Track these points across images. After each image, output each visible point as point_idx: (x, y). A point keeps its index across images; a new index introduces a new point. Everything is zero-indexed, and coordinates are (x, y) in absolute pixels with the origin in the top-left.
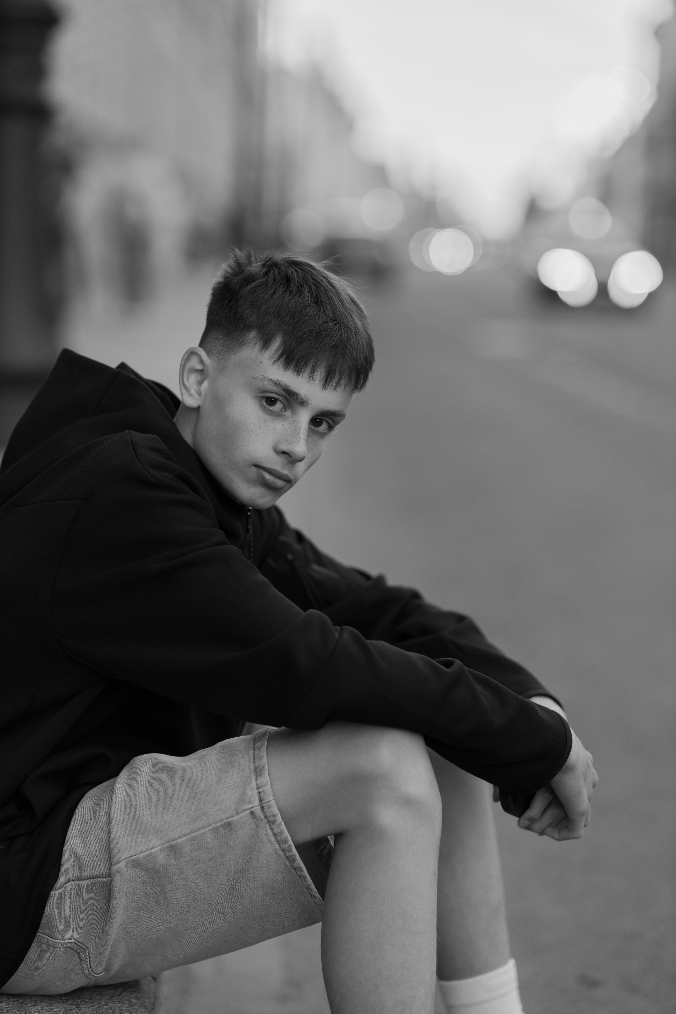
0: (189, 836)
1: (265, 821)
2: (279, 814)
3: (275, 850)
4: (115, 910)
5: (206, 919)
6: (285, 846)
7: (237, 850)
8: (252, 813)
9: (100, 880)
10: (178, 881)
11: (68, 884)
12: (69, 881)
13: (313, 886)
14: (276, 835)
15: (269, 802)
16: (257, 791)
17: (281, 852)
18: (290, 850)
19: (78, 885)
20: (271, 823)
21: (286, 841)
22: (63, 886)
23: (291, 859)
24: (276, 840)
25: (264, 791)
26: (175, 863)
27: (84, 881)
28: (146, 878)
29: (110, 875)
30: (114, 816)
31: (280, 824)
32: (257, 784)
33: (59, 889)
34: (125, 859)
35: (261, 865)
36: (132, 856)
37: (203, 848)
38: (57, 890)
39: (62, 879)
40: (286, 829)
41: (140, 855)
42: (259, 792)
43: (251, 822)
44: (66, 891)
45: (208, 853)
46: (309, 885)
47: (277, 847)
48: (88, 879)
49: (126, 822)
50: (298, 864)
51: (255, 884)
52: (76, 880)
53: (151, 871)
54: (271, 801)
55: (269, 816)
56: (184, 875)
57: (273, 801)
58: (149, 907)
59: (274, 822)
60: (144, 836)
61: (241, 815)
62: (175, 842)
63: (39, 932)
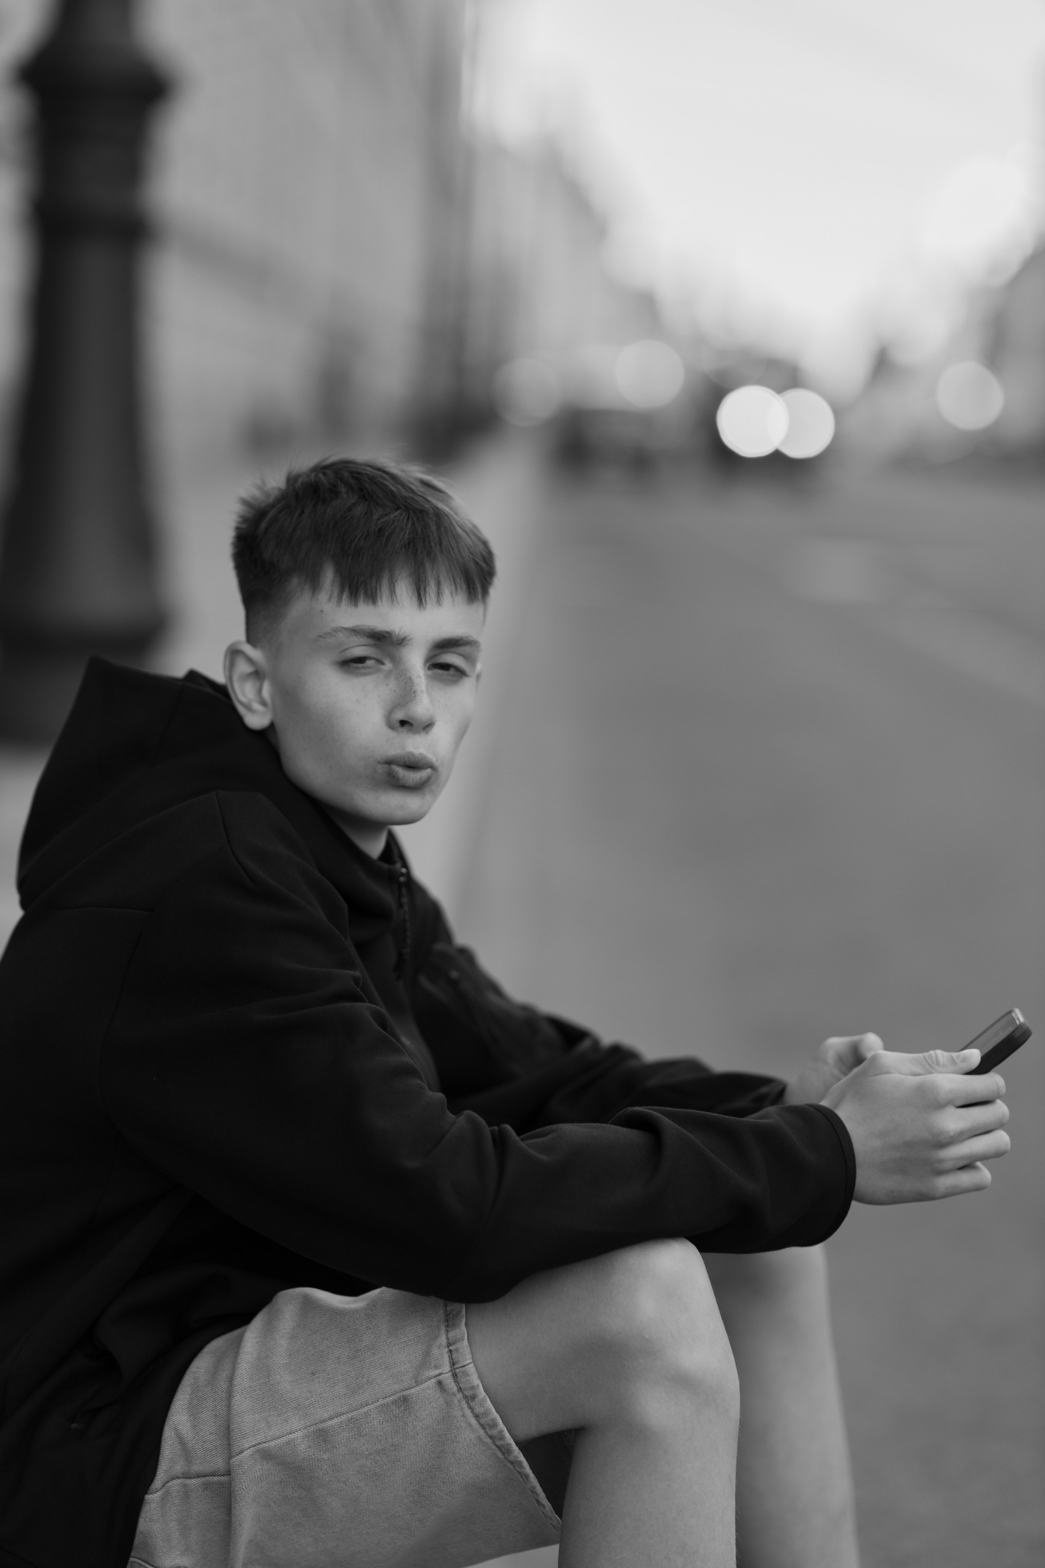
0: (345, 1416)
1: (460, 1396)
2: (481, 1386)
3: (478, 1437)
4: (240, 1525)
5: (382, 1539)
6: (494, 1432)
7: (419, 1439)
8: (440, 1383)
9: (216, 1479)
10: (331, 1483)
11: (170, 1484)
12: (173, 1479)
13: (539, 1489)
14: (479, 1416)
15: (464, 1366)
16: (447, 1350)
17: (489, 1440)
18: (502, 1438)
19: (185, 1486)
20: (469, 1398)
21: (494, 1425)
22: (163, 1486)
23: (505, 1451)
24: (480, 1423)
25: (457, 1350)
26: (326, 1456)
27: (193, 1480)
28: (283, 1475)
29: (228, 1473)
30: (238, 1381)
31: (483, 1400)
32: (448, 1339)
33: (157, 1492)
34: (250, 1447)
35: (460, 1459)
36: (260, 1444)
37: (366, 1434)
38: (155, 1493)
39: (162, 1475)
40: (493, 1408)
41: (272, 1443)
42: (450, 1351)
43: (439, 1398)
44: (167, 1494)
45: (375, 1444)
46: (534, 1487)
47: (482, 1432)
48: (198, 1476)
49: (255, 1391)
50: (515, 1457)
51: (453, 1487)
52: (183, 1478)
53: (290, 1466)
54: (468, 1364)
55: (466, 1389)
56: (341, 1474)
57: (471, 1365)
58: (292, 1518)
59: (473, 1397)
60: (279, 1415)
61: (422, 1386)
62: (324, 1425)
63: (133, 1554)
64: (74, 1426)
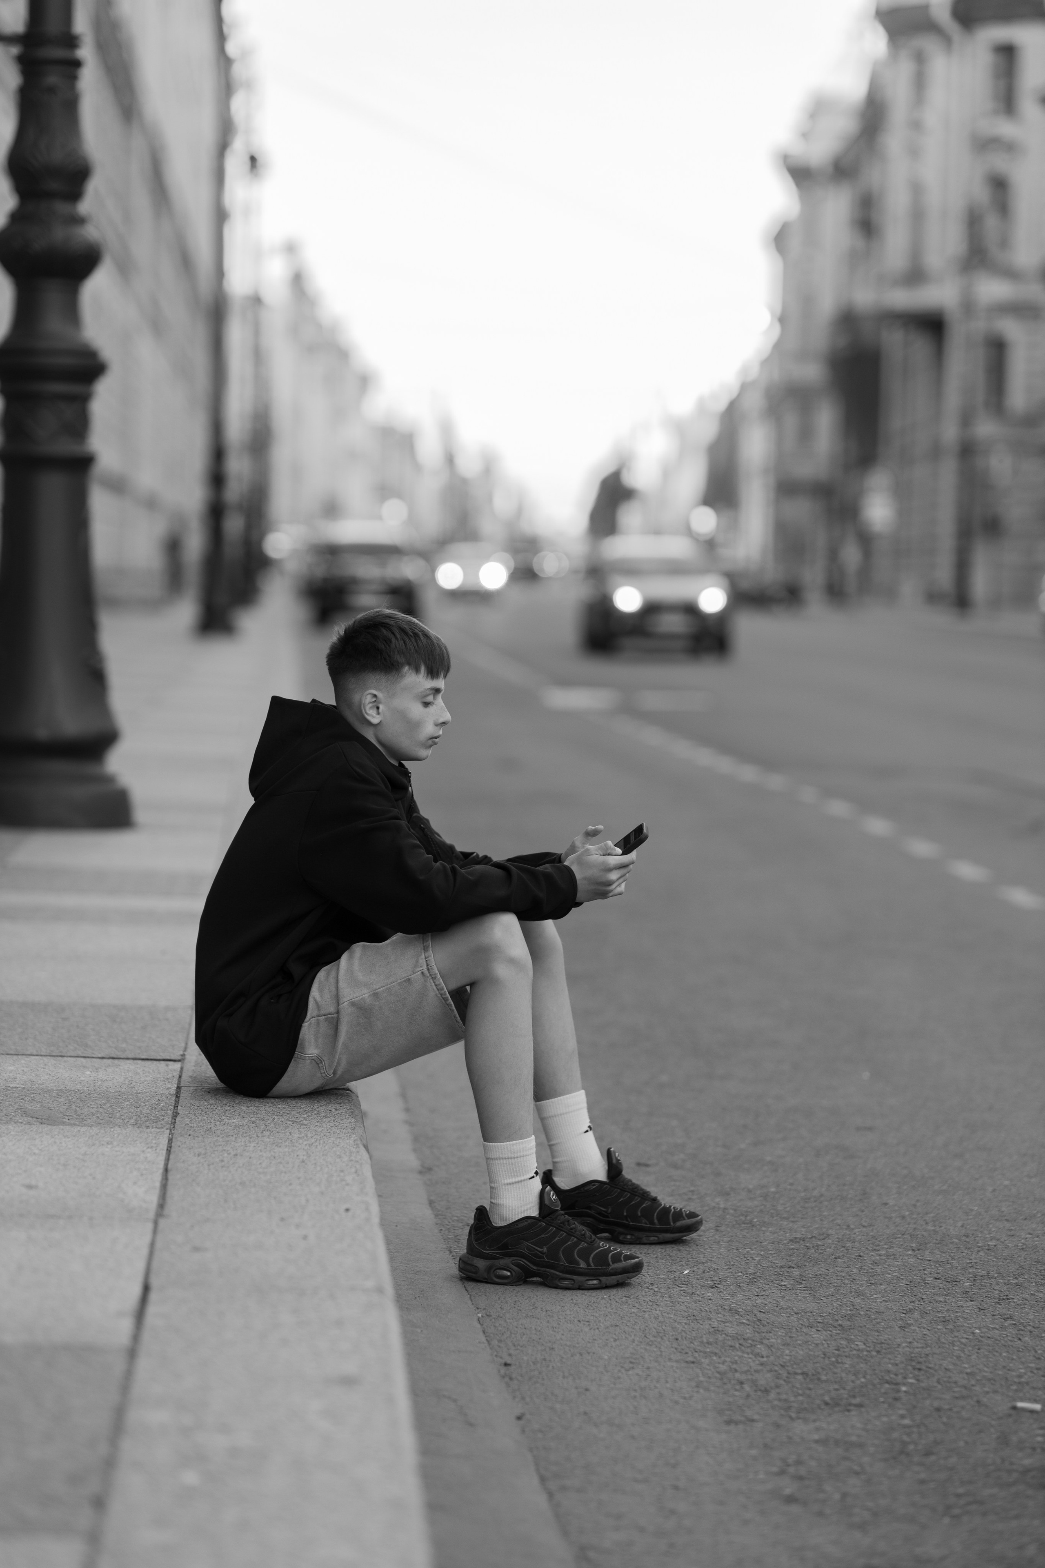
0: (385, 987)
1: (430, 977)
2: (438, 973)
3: (435, 995)
4: (340, 1033)
6: (442, 992)
7: (413, 995)
8: (422, 973)
9: (331, 1016)
10: (378, 1015)
11: (312, 1019)
13: (457, 1015)
14: (437, 986)
17: (440, 995)
18: (445, 994)
19: (318, 1020)
21: (443, 989)
22: (309, 1020)
23: (446, 999)
24: (437, 989)
25: (429, 960)
26: (377, 1004)
27: (321, 1017)
28: (359, 1012)
29: (338, 1012)
30: (340, 979)
31: (439, 979)
32: (425, 956)
33: (307, 1023)
34: (347, 1002)
35: (427, 1004)
36: (351, 1000)
37: (393, 994)
39: (309, 1016)
40: (443, 982)
41: (355, 999)
42: (426, 961)
43: (421, 979)
44: (311, 1023)
45: (396, 998)
46: (456, 1015)
47: (438, 992)
48: (324, 1016)
49: (347, 981)
50: (449, 1002)
52: (317, 1017)
53: (362, 1008)
54: (433, 965)
55: (431, 972)
56: (382, 1011)
57: (435, 966)
58: (360, 1032)
59: (435, 978)
60: (358, 988)
61: (416, 974)
62: (377, 991)
63: (296, 1050)
64: (272, 1001)
